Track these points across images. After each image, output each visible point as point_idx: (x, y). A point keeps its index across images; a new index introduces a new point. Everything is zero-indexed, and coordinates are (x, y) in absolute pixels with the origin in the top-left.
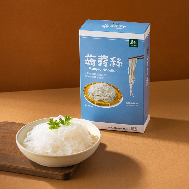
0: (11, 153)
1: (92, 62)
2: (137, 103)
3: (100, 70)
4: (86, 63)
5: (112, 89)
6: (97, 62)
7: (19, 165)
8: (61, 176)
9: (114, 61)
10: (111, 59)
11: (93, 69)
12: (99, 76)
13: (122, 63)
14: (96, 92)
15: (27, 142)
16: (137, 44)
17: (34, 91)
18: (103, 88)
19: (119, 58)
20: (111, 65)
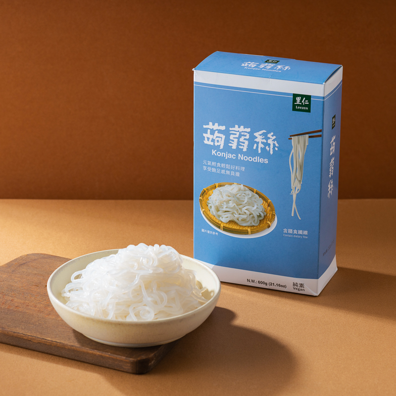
0: (39, 314)
1: (218, 139)
2: (306, 232)
3: (234, 156)
4: (206, 142)
5: (255, 198)
6: (227, 140)
7: (49, 337)
8: (129, 365)
9: (263, 139)
10: (256, 134)
11: (219, 154)
12: (230, 170)
13: (277, 145)
14: (225, 203)
15: (70, 291)
16: (309, 106)
17: (113, 201)
18: (238, 196)
19: (272, 134)
20: (255, 148)
